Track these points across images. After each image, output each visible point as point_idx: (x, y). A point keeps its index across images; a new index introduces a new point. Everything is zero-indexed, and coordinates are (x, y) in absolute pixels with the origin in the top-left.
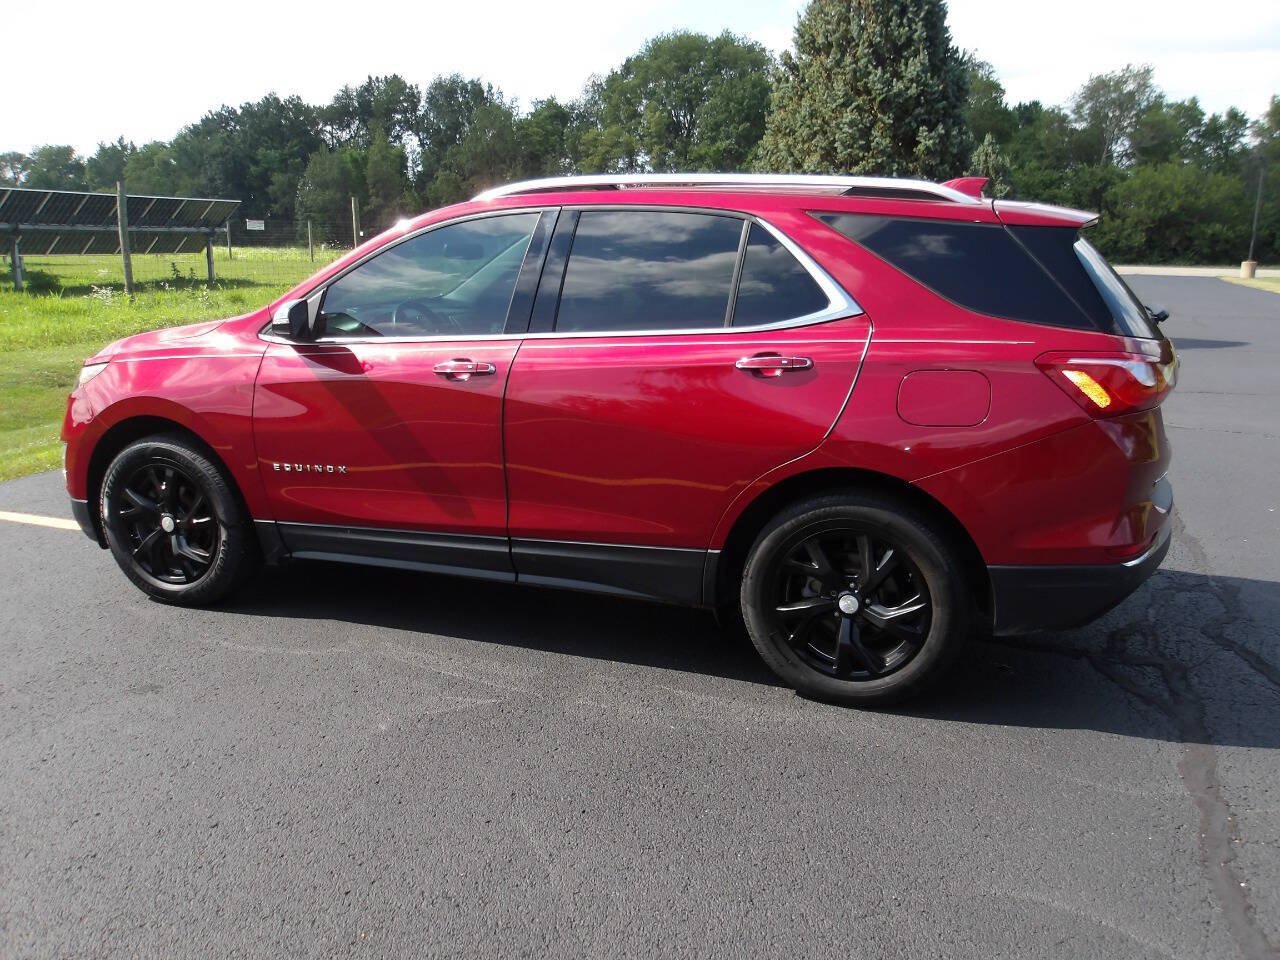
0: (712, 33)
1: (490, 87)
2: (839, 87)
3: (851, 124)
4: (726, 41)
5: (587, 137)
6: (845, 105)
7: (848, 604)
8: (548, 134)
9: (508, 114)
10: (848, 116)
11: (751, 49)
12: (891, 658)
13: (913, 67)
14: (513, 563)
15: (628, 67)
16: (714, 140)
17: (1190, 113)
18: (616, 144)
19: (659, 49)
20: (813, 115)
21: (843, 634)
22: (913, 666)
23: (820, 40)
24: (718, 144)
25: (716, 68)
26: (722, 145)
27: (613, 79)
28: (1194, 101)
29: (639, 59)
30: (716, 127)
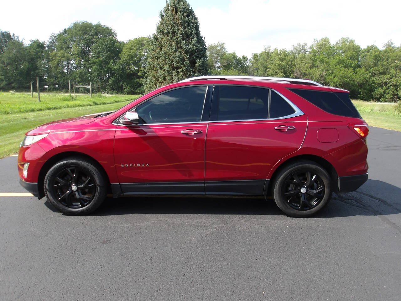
0: (94, 23)
1: (14, 35)
2: (174, 46)
3: (178, 57)
4: (99, 26)
5: (52, 54)
6: (175, 51)
7: (303, 190)
8: (37, 52)
9: (21, 44)
10: (177, 54)
11: (107, 29)
12: (314, 203)
13: (194, 41)
14: (205, 189)
15: (65, 31)
16: (98, 57)
17: (234, 56)
18: (64, 57)
19: (76, 26)
20: (165, 53)
21: (302, 199)
22: (320, 205)
23: (166, 31)
24: (100, 58)
25: (96, 34)
26: (101, 59)
27: (60, 35)
28: (235, 53)
29: (69, 29)
30: (99, 53)
